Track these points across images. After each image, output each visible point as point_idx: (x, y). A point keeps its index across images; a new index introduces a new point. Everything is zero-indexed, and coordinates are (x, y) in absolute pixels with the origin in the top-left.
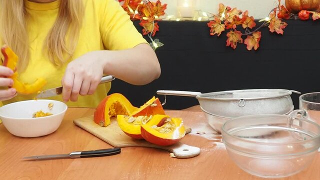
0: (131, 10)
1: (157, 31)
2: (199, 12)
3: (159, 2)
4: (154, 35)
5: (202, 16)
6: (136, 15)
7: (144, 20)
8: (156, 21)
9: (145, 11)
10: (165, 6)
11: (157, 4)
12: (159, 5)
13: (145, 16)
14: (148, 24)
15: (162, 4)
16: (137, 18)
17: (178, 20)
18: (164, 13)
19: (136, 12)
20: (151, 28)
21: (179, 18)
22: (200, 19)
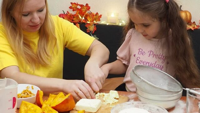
0: (80, 17)
1: (95, 31)
2: (120, 20)
3: (97, 13)
4: (93, 33)
5: (122, 23)
6: (83, 20)
7: (87, 23)
8: (95, 25)
9: (88, 18)
10: (101, 16)
11: (96, 14)
12: (97, 15)
13: (89, 21)
14: (90, 26)
15: (99, 15)
16: (84, 22)
17: (108, 24)
18: (100, 20)
19: (83, 18)
20: (92, 28)
21: (108, 23)
22: (120, 24)
